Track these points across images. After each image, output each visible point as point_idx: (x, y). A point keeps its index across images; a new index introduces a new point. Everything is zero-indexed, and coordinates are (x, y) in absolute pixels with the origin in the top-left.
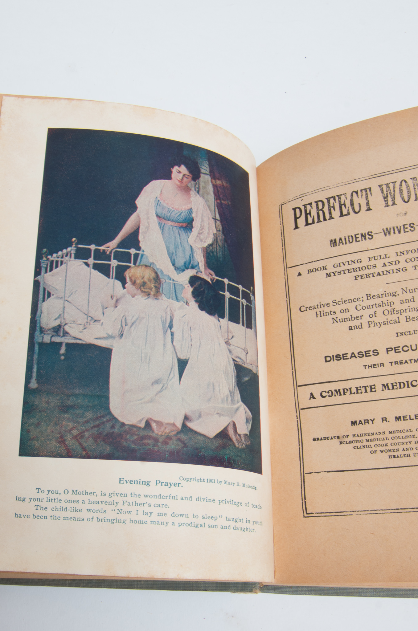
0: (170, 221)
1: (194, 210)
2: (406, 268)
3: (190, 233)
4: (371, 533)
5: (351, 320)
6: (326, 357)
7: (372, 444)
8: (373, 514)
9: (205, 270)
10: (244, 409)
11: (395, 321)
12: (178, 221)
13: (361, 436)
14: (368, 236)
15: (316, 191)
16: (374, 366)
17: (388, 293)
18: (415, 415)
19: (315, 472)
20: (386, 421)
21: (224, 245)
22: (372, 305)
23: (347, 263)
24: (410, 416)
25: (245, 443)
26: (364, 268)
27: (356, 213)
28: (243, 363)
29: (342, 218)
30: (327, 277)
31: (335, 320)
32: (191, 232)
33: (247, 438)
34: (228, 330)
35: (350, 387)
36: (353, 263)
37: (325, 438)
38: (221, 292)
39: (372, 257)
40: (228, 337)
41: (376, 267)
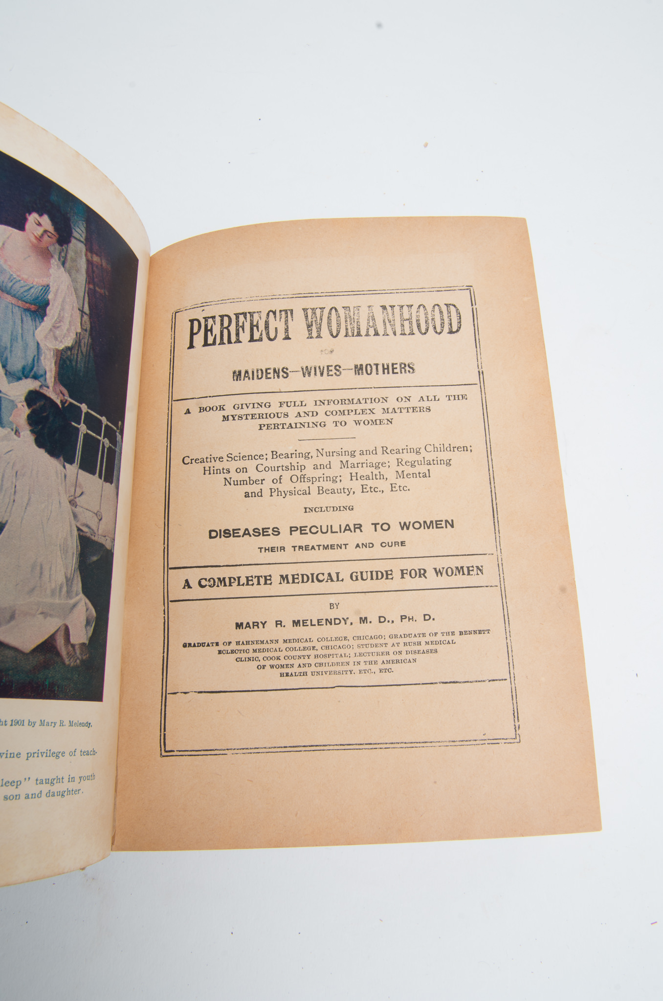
0: (9, 296)
1: (52, 289)
2: (325, 422)
3: (40, 323)
4: (248, 780)
5: (248, 483)
6: (210, 531)
7: (261, 655)
8: (254, 753)
9: (54, 384)
10: (85, 605)
11: (304, 491)
12: (23, 299)
13: (247, 644)
14: (281, 373)
15: (223, 301)
16: (272, 549)
17: (299, 454)
18: (318, 620)
19: (181, 693)
20: (281, 626)
21: (89, 353)
22: (278, 467)
23: (252, 405)
24: (311, 620)
25: (80, 657)
26: (272, 416)
27: (270, 339)
28: (92, 535)
29: (252, 343)
30: (223, 421)
31: (228, 481)
32: (42, 322)
33: (84, 650)
34: (76, 482)
35: (238, 576)
36: (259, 406)
37: (199, 645)
38: (73, 424)
39: (284, 402)
40: (75, 493)
41: (288, 416)
